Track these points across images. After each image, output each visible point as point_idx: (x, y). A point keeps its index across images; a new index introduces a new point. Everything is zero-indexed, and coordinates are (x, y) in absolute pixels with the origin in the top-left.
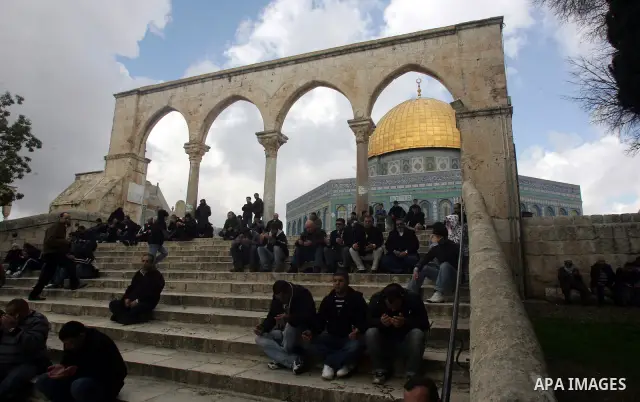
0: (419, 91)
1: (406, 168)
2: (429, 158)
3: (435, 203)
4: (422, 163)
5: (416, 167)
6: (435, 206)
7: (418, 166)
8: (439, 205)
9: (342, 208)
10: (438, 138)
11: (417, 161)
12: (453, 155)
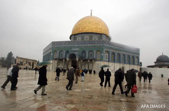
0: (91, 14)
1: (83, 39)
2: (90, 36)
3: (87, 52)
4: (88, 38)
5: (86, 39)
6: (87, 53)
7: (87, 39)
8: (89, 52)
9: (55, 52)
10: (94, 29)
11: (87, 37)
12: (100, 36)
